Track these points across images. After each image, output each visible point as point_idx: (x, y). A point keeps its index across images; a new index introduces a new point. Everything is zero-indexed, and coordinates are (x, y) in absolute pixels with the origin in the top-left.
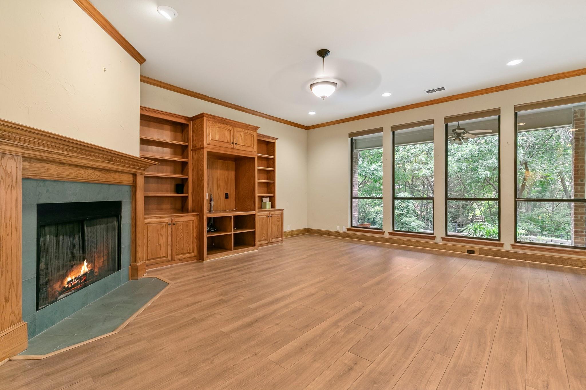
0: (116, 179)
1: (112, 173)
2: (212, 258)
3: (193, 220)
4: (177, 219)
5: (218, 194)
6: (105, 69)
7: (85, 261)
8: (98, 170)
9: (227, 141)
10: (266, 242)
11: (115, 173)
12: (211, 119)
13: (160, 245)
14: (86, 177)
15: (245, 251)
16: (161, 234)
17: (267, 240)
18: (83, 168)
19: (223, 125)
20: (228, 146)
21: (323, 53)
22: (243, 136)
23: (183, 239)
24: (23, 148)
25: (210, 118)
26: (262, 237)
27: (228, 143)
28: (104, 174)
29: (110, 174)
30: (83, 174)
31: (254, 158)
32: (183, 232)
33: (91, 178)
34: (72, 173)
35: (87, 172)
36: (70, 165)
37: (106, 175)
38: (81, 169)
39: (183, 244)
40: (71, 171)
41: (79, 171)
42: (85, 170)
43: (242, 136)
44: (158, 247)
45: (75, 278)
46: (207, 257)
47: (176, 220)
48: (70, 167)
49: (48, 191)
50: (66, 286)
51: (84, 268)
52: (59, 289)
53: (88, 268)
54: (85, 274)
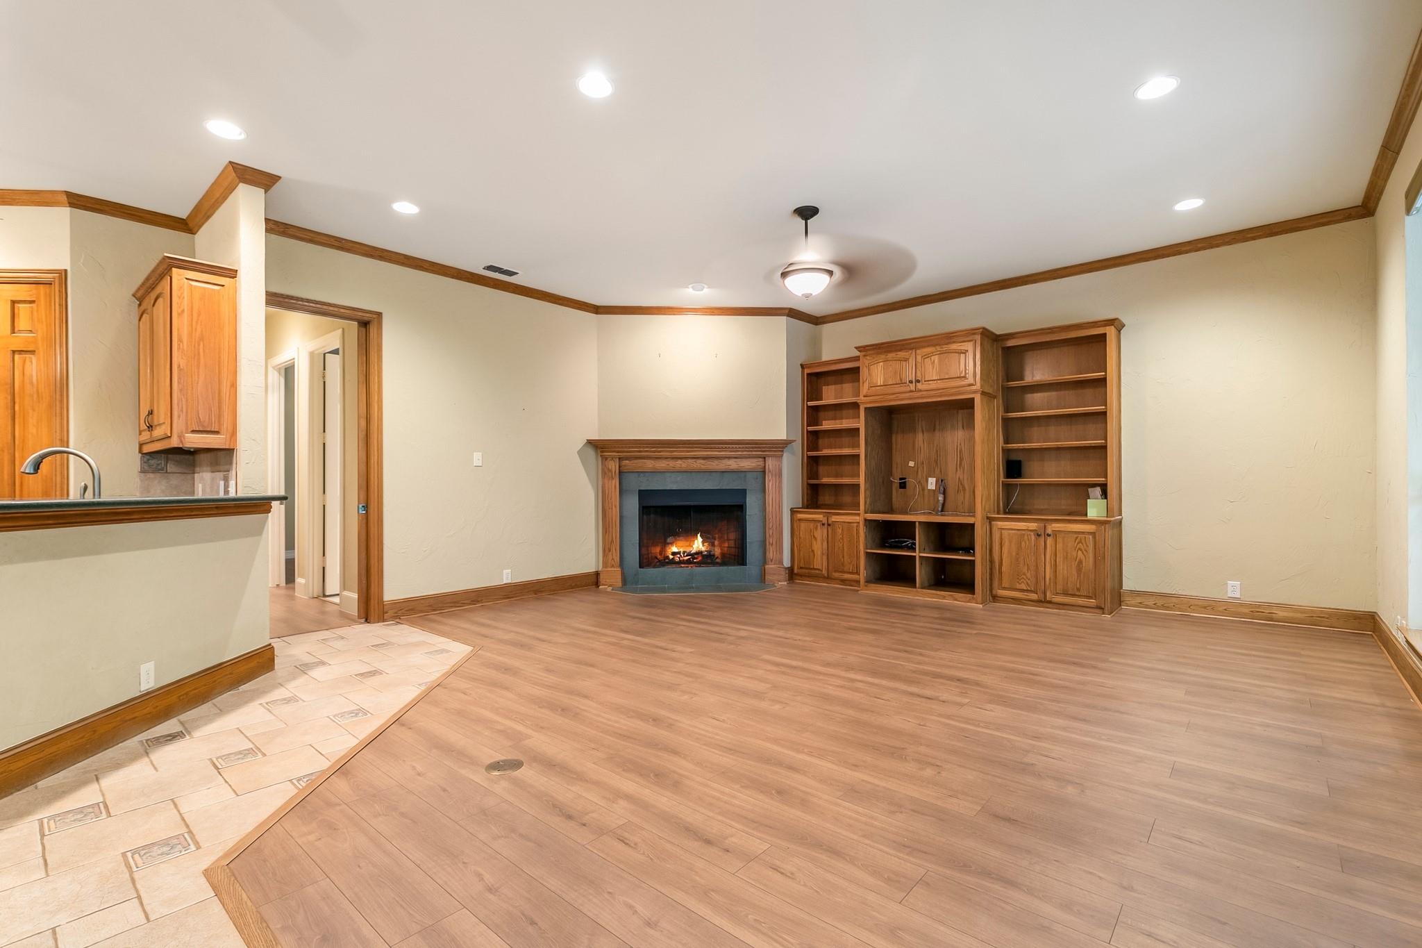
0: (730, 465)
1: (724, 459)
2: (875, 590)
3: (859, 523)
4: (834, 518)
5: (959, 478)
7: (699, 535)
9: (901, 380)
10: (1034, 596)
11: (729, 459)
12: (870, 352)
13: (813, 551)
15: (944, 597)
16: (814, 536)
17: (1037, 594)
19: (891, 355)
20: (903, 389)
21: (807, 212)
22: (936, 361)
23: (843, 548)
24: (618, 452)
25: (869, 350)
26: (1018, 582)
27: (902, 383)
28: (711, 462)
29: (721, 461)
30: (681, 465)
31: (972, 400)
32: (843, 539)
35: (687, 462)
37: (714, 462)
39: (843, 557)
42: (684, 460)
43: (934, 361)
44: (811, 554)
45: (684, 552)
46: (866, 586)
47: (833, 520)
48: (666, 460)
49: (646, 480)
50: (671, 557)
51: (698, 544)
52: (659, 557)
53: (703, 546)
54: (699, 553)
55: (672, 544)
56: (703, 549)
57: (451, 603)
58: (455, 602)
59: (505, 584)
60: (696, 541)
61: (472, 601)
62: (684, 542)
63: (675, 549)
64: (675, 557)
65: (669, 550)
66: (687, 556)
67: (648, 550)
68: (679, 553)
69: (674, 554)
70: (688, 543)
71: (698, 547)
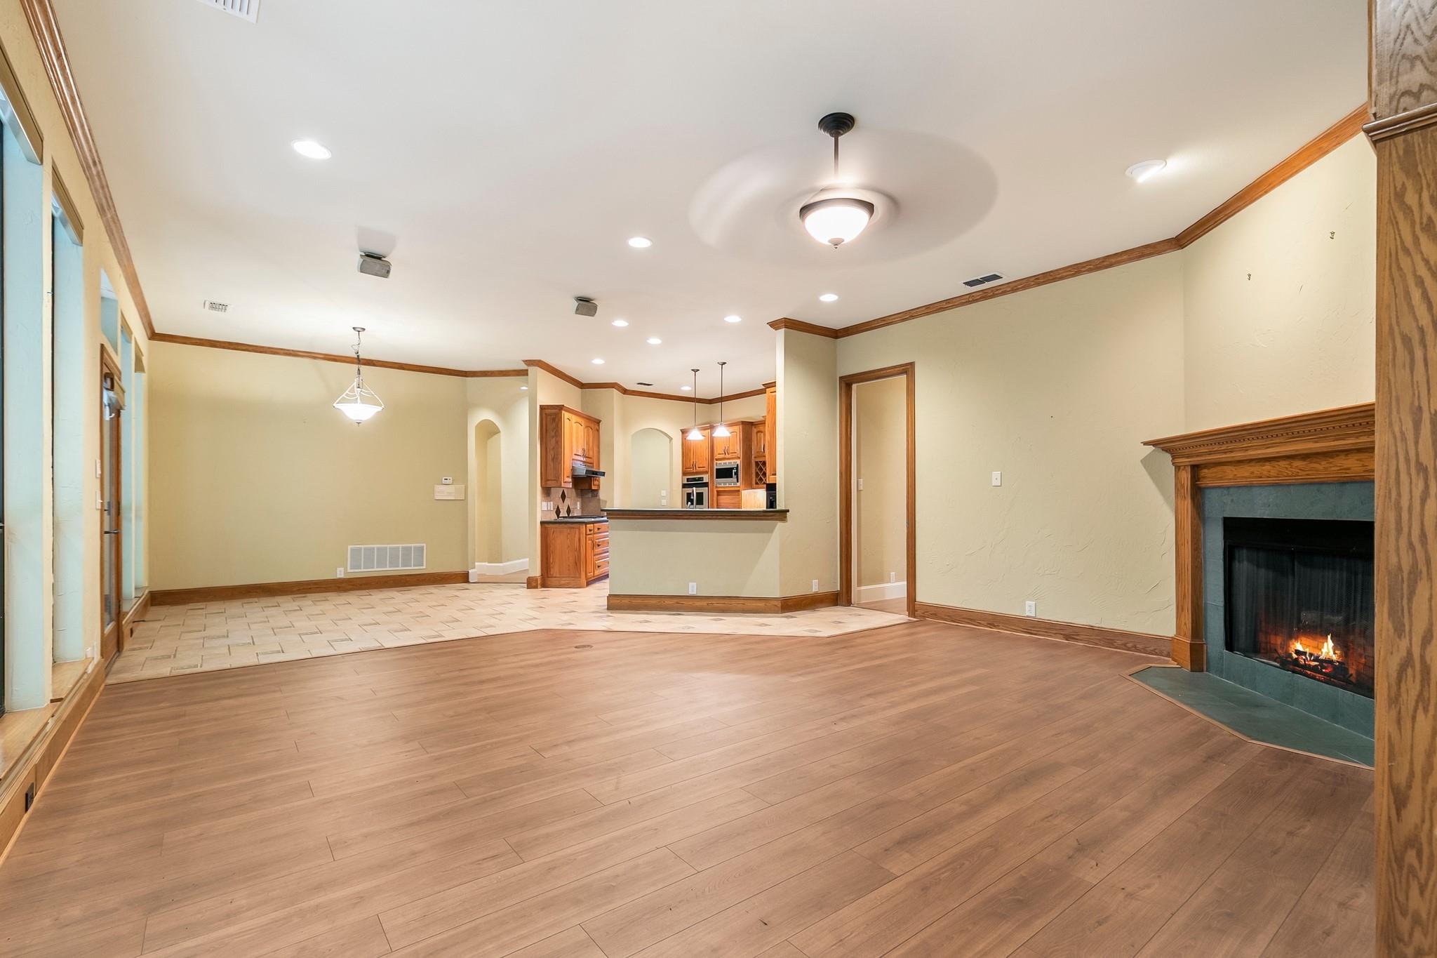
0: (1349, 469)
1: (1338, 456)
6: (1333, 233)
7: (1329, 637)
8: (1299, 457)
11: (1347, 455)
14: (1276, 475)
18: (1270, 461)
21: (838, 123)
28: (1314, 463)
29: (1331, 460)
30: (1269, 472)
33: (1285, 474)
34: (1253, 473)
35: (1277, 466)
36: (1251, 461)
37: (1320, 464)
38: (1267, 463)
40: (1252, 469)
41: (1263, 468)
42: (1275, 464)
45: (1311, 655)
48: (1250, 464)
49: (1232, 501)
50: (1295, 656)
51: (1328, 649)
52: (1280, 651)
53: (1335, 653)
54: (1330, 661)
55: (1296, 639)
56: (1335, 658)
57: (968, 619)
58: (971, 620)
59: (1027, 616)
60: (1325, 644)
61: (988, 624)
62: (1311, 641)
63: (1299, 647)
64: (1300, 657)
65: (1292, 646)
66: (1314, 660)
67: (1266, 638)
68: (1304, 653)
69: (1297, 652)
70: (1314, 643)
71: (1328, 653)
